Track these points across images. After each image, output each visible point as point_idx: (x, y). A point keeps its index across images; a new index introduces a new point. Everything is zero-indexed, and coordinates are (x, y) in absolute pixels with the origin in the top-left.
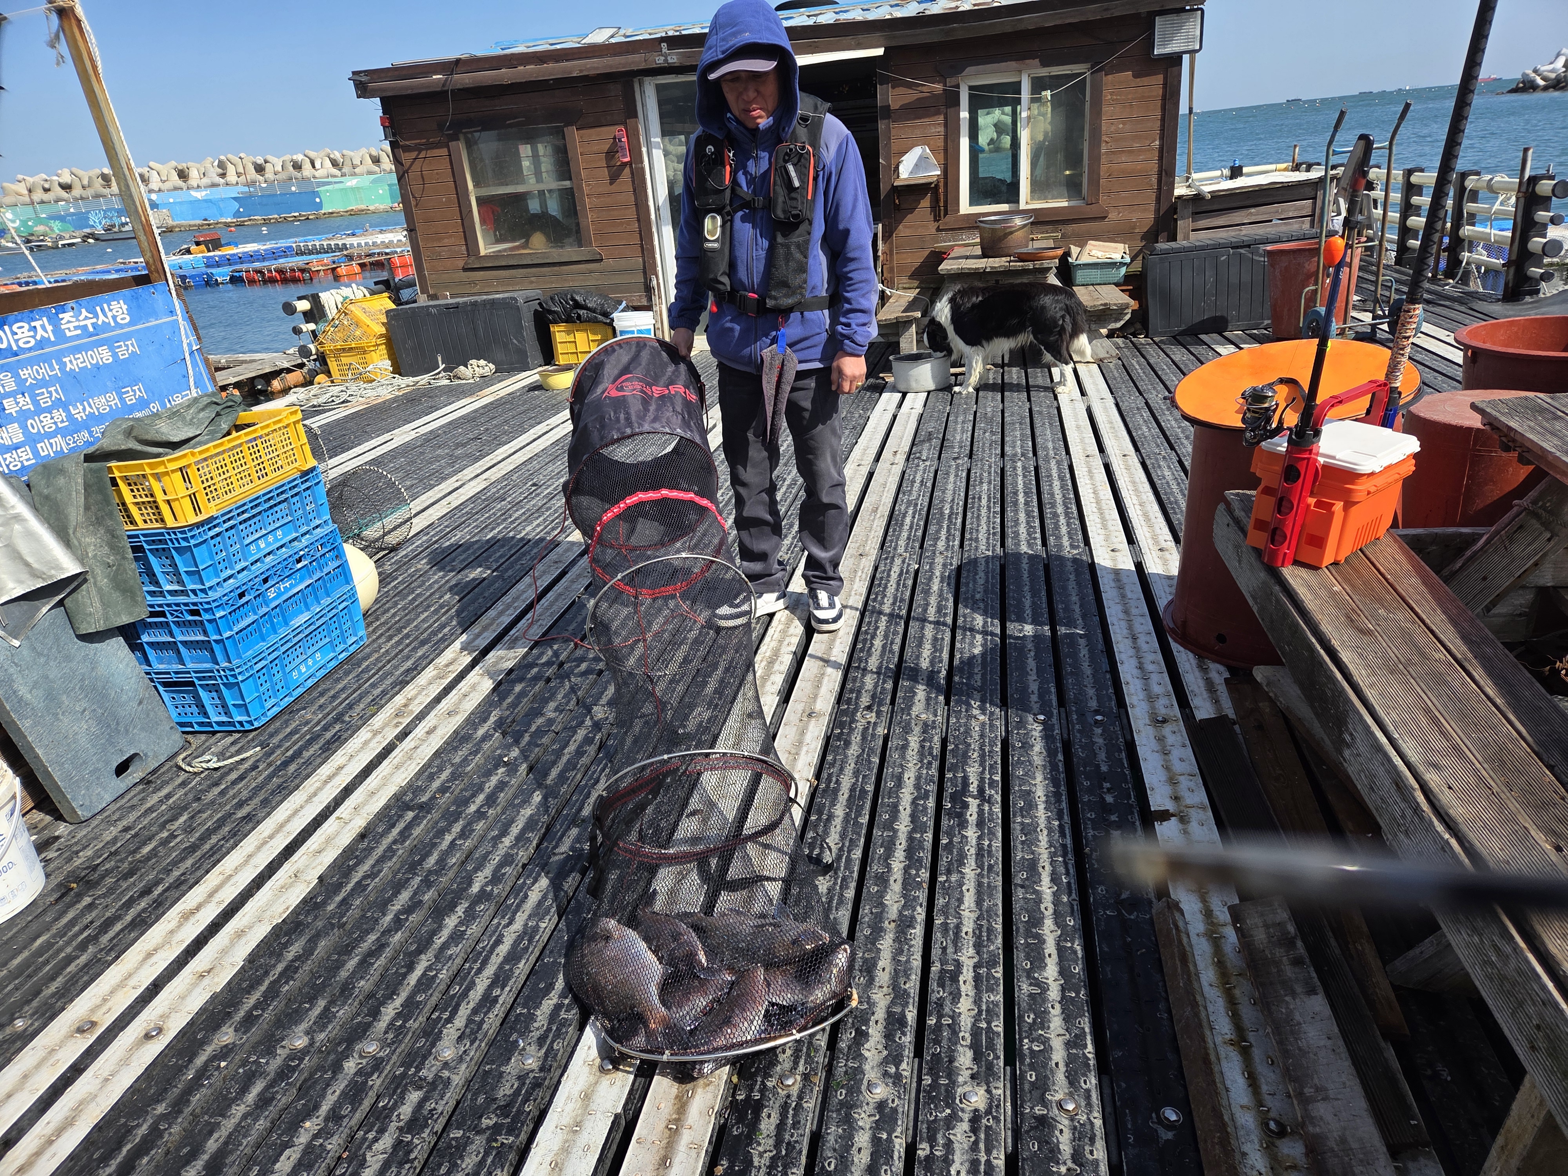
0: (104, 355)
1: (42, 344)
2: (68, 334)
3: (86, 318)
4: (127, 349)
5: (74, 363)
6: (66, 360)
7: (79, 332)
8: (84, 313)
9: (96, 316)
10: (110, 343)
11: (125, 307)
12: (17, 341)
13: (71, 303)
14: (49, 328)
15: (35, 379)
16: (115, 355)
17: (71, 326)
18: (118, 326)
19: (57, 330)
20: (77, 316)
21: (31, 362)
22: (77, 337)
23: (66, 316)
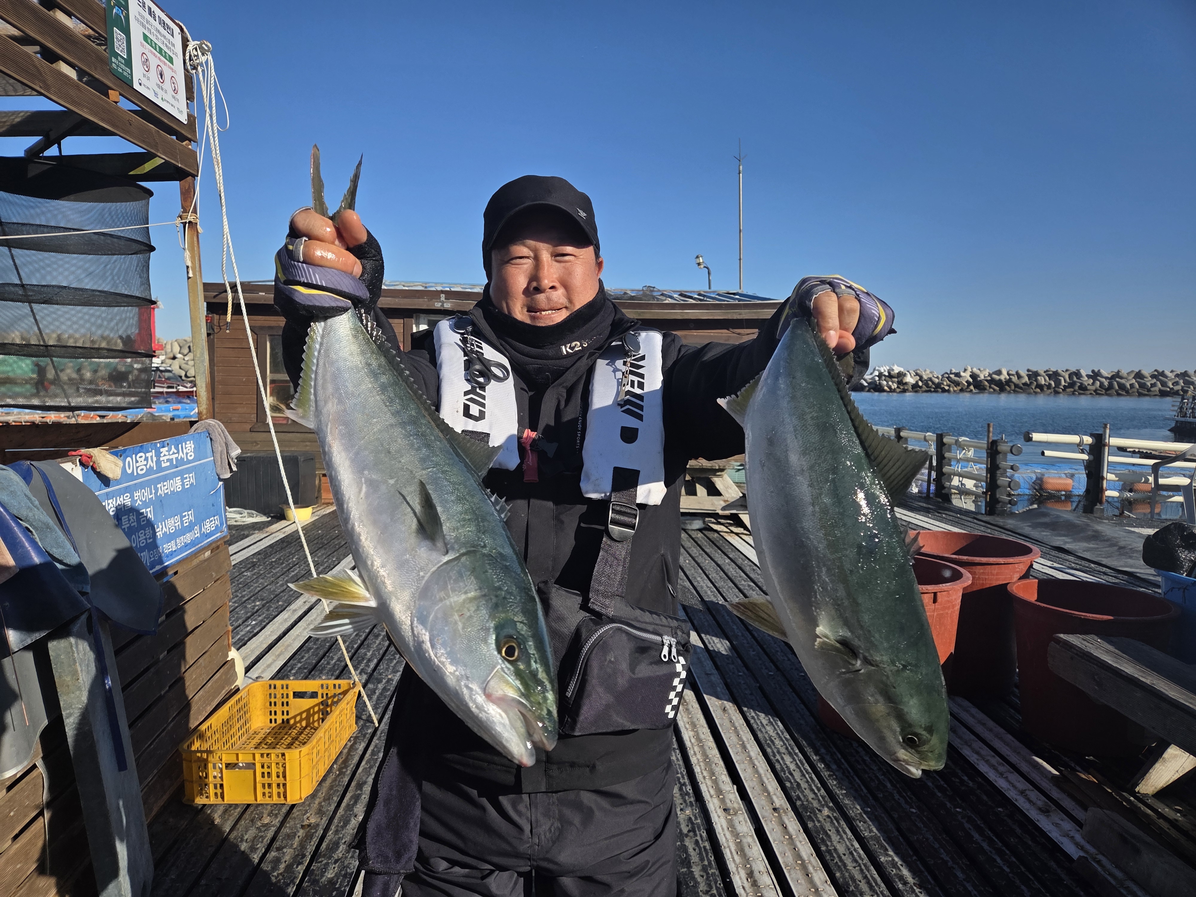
0: (176, 484)
1: (150, 471)
2: (164, 465)
3: (174, 453)
4: (190, 479)
5: (164, 489)
6: (159, 486)
7: (168, 464)
8: (173, 450)
9: (178, 452)
10: (181, 474)
11: (193, 446)
12: (137, 468)
13: (168, 440)
14: (155, 459)
15: (141, 501)
16: (183, 485)
17: (165, 458)
18: (189, 462)
19: (158, 462)
20: (169, 451)
21: (142, 486)
22: (167, 468)
23: (164, 450)
